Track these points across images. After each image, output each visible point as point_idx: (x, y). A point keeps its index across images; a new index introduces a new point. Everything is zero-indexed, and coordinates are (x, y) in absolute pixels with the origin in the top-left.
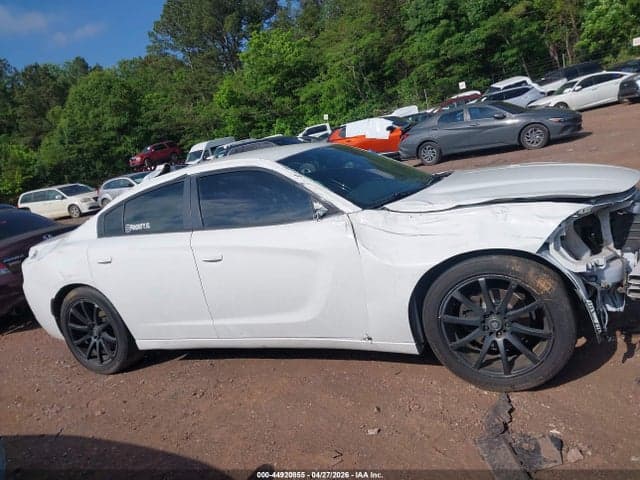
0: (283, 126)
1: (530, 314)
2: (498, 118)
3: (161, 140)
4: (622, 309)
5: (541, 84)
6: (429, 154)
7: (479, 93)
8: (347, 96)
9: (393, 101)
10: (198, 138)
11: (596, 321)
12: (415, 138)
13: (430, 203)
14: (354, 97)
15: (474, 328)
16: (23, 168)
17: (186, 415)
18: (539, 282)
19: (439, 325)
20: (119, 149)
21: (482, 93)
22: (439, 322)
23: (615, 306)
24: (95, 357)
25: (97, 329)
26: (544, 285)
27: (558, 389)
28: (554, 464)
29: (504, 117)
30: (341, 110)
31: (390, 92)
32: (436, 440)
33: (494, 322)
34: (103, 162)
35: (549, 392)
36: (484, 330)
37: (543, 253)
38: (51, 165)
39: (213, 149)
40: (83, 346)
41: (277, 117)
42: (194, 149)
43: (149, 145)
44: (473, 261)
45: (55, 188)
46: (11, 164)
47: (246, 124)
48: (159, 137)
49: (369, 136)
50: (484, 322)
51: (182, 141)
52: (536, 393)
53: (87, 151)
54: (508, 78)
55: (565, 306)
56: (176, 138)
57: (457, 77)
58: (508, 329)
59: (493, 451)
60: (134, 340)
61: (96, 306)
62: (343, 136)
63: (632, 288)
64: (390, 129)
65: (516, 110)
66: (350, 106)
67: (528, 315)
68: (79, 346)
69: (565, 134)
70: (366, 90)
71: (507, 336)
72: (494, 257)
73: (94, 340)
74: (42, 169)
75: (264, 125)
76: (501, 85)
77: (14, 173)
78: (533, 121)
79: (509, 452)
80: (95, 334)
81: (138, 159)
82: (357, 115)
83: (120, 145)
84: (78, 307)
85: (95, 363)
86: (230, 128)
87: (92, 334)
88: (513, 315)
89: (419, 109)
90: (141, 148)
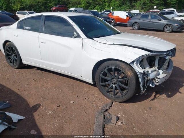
0: (98, 8)
1: (126, 81)
2: (159, 20)
3: (62, 4)
4: (154, 86)
5: (178, 12)
6: (136, 27)
7: (159, 11)
8: (120, 3)
9: (133, 7)
10: (73, 6)
11: (142, 88)
12: (133, 21)
13: (107, 41)
14: (122, 3)
15: (109, 81)
16: (21, 3)
17: (28, 84)
18: (128, 73)
19: (99, 78)
20: (50, 5)
21: (160, 11)
22: (100, 77)
23: (152, 85)
24: (12, 62)
25: (13, 55)
26: (130, 74)
27: (127, 104)
28: (113, 124)
29: (161, 20)
30: (117, 6)
31: (133, 4)
32: (87, 109)
33: (114, 80)
34: (44, 7)
35: (125, 104)
36: (111, 82)
37: (132, 64)
38: (29, 4)
39: (76, 10)
40: (9, 58)
41: (98, 4)
42: (71, 9)
43: (58, 5)
44: (112, 61)
45: (26, 11)
46: (18, 1)
47: (88, 5)
48: (62, 3)
49: (120, 17)
50: (112, 80)
51: (68, 6)
52: (121, 104)
53: (41, 3)
54: (171, 8)
55: (134, 81)
56: (67, 5)
57: (155, 4)
58: (117, 83)
59: (99, 116)
60: (22, 60)
61: (14, 49)
62: (113, 15)
63: (156, 81)
64: (127, 16)
65: (166, 19)
66: (120, 6)
67: (125, 81)
68: (8, 58)
69: (178, 30)
70: (126, 2)
71: (116, 85)
72: (118, 62)
73: (12, 58)
74: (27, 5)
75: (93, 6)
76: (166, 10)
77: (18, 4)
78: (170, 23)
79: (102, 118)
80: (13, 56)
81: (54, 8)
82: (121, 9)
83: (50, 3)
84: (9, 47)
85: (12, 64)
86: (83, 5)
87: (12, 56)
88: (120, 80)
89: (140, 12)
90: (56, 5)
